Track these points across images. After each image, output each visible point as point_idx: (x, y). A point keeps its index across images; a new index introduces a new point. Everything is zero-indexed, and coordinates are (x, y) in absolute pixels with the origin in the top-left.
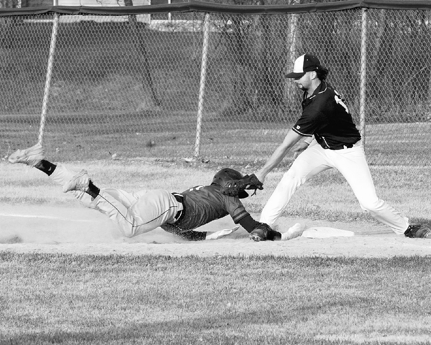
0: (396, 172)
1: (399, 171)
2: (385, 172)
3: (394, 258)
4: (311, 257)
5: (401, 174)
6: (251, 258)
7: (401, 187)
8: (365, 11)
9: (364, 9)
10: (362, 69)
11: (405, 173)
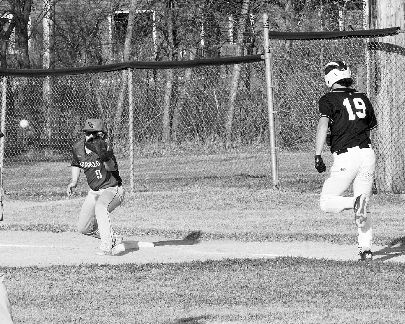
0: (163, 197)
1: (165, 196)
2: (154, 196)
3: (193, 262)
4: (127, 264)
5: (167, 197)
6: (80, 267)
7: (168, 208)
8: (131, 70)
9: (130, 69)
10: (130, 117)
11: (170, 197)
